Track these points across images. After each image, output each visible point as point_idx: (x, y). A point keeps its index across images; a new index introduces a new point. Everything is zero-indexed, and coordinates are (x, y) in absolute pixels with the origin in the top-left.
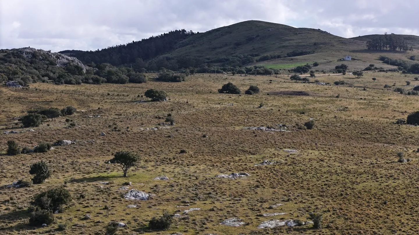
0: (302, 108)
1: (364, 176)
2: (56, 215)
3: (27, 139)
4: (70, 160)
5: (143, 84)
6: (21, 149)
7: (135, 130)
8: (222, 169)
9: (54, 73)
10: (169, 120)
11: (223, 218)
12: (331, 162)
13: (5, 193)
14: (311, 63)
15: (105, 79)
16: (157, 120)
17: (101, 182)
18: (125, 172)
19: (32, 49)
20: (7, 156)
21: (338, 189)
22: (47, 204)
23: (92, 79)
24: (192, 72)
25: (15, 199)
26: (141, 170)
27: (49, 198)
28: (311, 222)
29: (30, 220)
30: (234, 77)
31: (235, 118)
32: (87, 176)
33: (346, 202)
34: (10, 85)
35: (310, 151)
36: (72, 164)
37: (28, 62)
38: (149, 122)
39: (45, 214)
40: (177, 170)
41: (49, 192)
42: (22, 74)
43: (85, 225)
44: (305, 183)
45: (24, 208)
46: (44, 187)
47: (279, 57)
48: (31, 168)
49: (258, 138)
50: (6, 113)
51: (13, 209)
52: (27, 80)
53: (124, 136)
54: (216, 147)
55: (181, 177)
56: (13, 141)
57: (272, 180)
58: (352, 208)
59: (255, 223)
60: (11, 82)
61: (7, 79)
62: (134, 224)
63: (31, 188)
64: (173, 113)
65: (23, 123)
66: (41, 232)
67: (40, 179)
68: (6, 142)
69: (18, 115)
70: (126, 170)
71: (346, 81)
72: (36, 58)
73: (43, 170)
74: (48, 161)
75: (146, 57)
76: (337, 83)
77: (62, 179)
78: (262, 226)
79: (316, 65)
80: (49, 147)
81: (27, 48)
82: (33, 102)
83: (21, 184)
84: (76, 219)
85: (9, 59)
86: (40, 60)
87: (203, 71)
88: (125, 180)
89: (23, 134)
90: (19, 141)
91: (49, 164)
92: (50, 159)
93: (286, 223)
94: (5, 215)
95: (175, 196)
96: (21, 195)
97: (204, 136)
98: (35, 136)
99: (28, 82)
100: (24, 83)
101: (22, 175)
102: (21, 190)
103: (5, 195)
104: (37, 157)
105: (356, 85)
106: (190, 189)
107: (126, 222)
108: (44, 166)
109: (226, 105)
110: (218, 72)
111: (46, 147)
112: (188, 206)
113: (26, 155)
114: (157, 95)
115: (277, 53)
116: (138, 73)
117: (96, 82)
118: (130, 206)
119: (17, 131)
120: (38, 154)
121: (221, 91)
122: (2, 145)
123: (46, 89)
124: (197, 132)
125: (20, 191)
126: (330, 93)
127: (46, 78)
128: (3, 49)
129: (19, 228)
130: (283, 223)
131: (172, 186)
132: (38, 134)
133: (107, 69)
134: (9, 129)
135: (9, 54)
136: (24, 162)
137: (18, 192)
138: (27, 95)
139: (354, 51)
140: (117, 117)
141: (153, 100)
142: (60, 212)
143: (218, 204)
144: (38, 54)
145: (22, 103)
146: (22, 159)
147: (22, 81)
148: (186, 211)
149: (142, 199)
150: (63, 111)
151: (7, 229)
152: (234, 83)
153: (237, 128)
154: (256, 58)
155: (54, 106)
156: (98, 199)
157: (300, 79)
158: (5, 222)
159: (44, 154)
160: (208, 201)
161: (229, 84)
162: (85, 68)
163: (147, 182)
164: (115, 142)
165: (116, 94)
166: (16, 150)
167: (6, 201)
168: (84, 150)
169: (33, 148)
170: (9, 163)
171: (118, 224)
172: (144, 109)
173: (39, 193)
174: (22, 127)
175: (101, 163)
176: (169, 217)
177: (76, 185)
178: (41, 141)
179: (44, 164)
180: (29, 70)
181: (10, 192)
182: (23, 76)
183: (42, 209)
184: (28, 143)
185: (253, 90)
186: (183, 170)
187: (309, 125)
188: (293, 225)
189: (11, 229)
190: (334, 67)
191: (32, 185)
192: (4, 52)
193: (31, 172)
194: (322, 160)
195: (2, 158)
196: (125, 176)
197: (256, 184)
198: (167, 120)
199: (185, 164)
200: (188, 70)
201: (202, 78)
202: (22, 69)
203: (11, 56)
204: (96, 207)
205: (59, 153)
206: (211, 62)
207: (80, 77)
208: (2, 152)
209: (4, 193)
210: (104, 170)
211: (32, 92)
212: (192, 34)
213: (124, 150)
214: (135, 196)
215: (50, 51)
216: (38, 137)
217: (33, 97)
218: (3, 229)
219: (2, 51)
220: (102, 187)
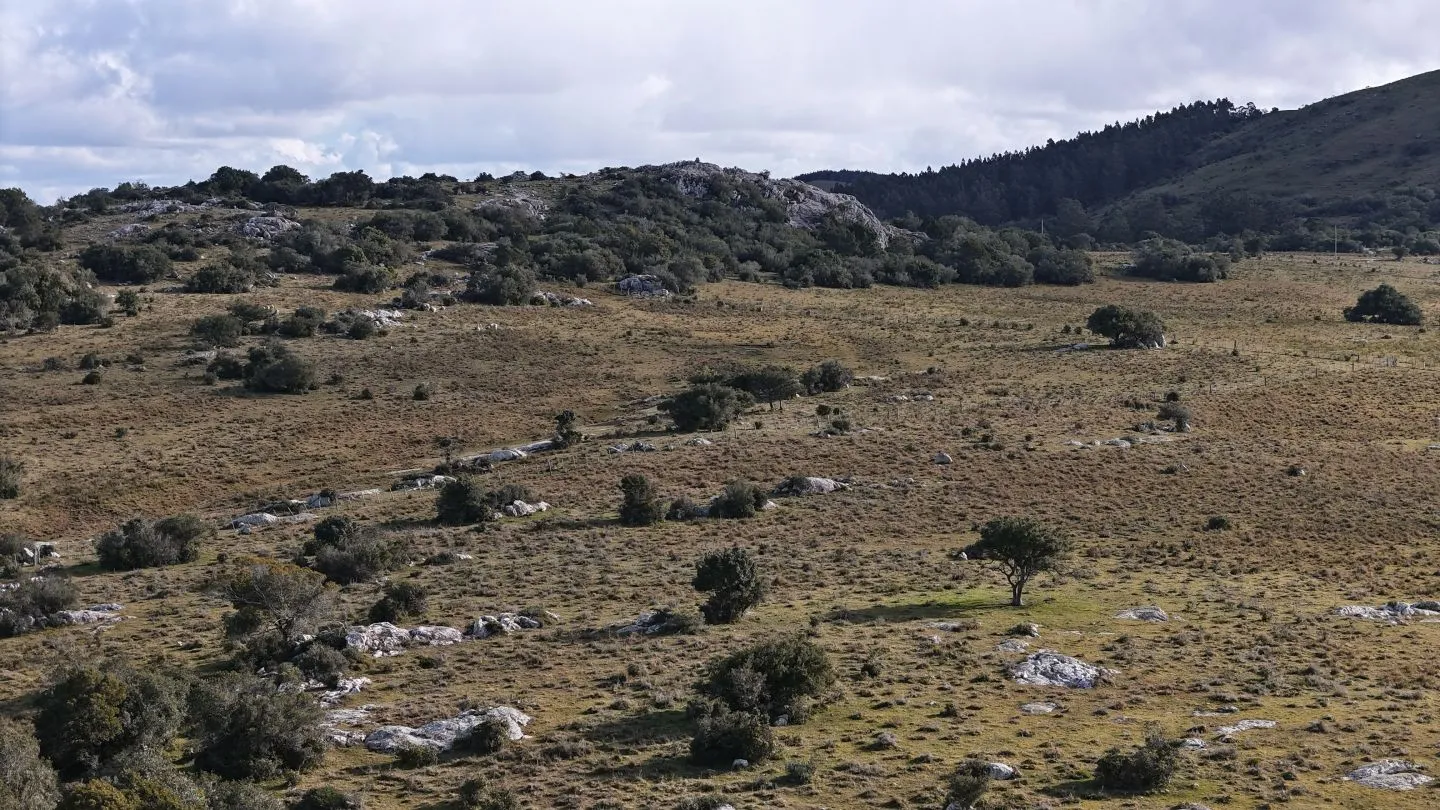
2: (780, 730)
3: (687, 472)
4: (830, 547)
5: (1082, 290)
6: (667, 506)
7: (1054, 446)
8: (1355, 588)
9: (780, 250)
10: (1172, 414)
11: (1357, 759)
13: (613, 653)
15: (952, 271)
16: (1128, 413)
17: (935, 623)
18: (1017, 589)
19: (706, 167)
20: (620, 528)
22: (751, 691)
23: (909, 269)
24: (1253, 248)
25: (643, 674)
26: (1073, 584)
27: (760, 674)
29: (694, 746)
30: (1398, 266)
31: (1404, 409)
32: (886, 601)
34: (631, 288)
36: (838, 558)
37: (694, 210)
38: (1103, 420)
39: (742, 726)
42: (674, 251)
43: (879, 767)
45: (672, 702)
46: (739, 635)
48: (699, 570)
50: (619, 384)
51: (637, 706)
52: (690, 272)
53: (1014, 465)
54: (1333, 511)
56: (641, 478)
60: (636, 278)
61: (624, 268)
62: (1043, 768)
63: (698, 638)
64: (1186, 390)
65: (673, 417)
66: (729, 787)
67: (727, 608)
68: (618, 480)
69: (658, 390)
70: (1020, 584)
72: (719, 199)
73: (738, 577)
74: (756, 548)
75: (1093, 195)
77: (801, 611)
81: (691, 163)
82: (706, 347)
83: (666, 624)
84: (849, 747)
85: (631, 202)
86: (735, 204)
87: (1293, 245)
88: (1014, 619)
89: (674, 455)
90: (660, 476)
91: (758, 557)
92: (762, 541)
94: (611, 725)
95: (1189, 677)
96: (666, 661)
97: (1293, 472)
98: (713, 462)
99: (692, 279)
100: (679, 282)
101: (669, 594)
102: (666, 642)
103: (612, 660)
104: (720, 532)
106: (1242, 655)
107: (1017, 762)
108: (742, 563)
109: (1372, 362)
110: (1344, 248)
111: (749, 501)
112: (1231, 711)
113: (681, 524)
114: (1132, 325)
116: (1065, 251)
117: (922, 279)
118: (1032, 707)
119: (655, 442)
120: (723, 522)
121: (1354, 315)
122: (604, 491)
123: (753, 302)
124: (1266, 457)
125: (660, 646)
127: (752, 267)
128: (612, 166)
129: (658, 769)
131: (1178, 642)
132: (724, 454)
133: (960, 235)
134: (626, 435)
135: (627, 184)
136: (674, 549)
137: (655, 648)
138: (688, 323)
140: (991, 399)
141: (1118, 345)
142: (793, 721)
143: (1337, 711)
144: (726, 184)
145: (671, 349)
146: (670, 539)
147: (672, 276)
148: (1224, 729)
149: (1076, 684)
150: (807, 378)
151: (616, 771)
152: (1399, 286)
153: (1410, 445)
155: (779, 361)
156: (923, 681)
158: (612, 750)
159: (743, 523)
160: (1305, 698)
161: (1382, 292)
162: (884, 233)
163: (1093, 628)
164: (983, 485)
165: (989, 320)
166: (650, 509)
167: (613, 680)
168: (877, 512)
169: (704, 504)
170: (626, 550)
171: (989, 769)
172: (1086, 375)
173: (726, 655)
174: (669, 431)
175: (935, 558)
176: (1166, 749)
177: (849, 630)
178: (735, 478)
179: (741, 558)
180: (696, 239)
181: (627, 647)
182: (676, 257)
183: (733, 710)
184: (690, 484)
186: (1217, 587)
189: (630, 772)
191: (702, 627)
192: (613, 178)
193: (700, 584)
195: (603, 536)
196: (1015, 603)
198: (1165, 415)
199: (1223, 565)
200: (1239, 242)
201: (1289, 267)
202: (673, 235)
203: (637, 190)
204: (914, 708)
205: (793, 522)
206: (1321, 213)
208: (605, 515)
209: (609, 652)
210: (944, 580)
211: (706, 312)
212: (1256, 114)
213: (1014, 513)
214: (1052, 674)
215: (765, 175)
216: (723, 465)
217: (707, 329)
218: (603, 772)
219: (607, 173)
220: (937, 638)
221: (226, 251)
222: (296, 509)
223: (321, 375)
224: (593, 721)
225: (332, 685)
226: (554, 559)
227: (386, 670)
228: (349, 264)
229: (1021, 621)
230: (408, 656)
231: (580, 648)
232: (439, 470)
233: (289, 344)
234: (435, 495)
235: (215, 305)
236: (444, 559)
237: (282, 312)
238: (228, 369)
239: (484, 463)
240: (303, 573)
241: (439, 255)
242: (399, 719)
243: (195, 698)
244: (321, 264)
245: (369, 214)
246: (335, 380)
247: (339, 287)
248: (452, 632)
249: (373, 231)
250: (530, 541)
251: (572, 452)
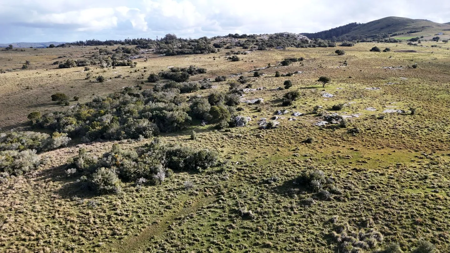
0: (412, 58)
1: (442, 91)
2: (293, 102)
4: (300, 80)
5: (335, 48)
6: (281, 75)
7: (330, 67)
8: (368, 86)
9: (296, 43)
10: (345, 63)
11: (366, 107)
12: (424, 84)
13: (274, 92)
14: (419, 37)
15: (318, 45)
16: (340, 63)
17: (313, 89)
20: (275, 77)
21: (426, 97)
22: (290, 97)
23: (312, 45)
24: (358, 42)
25: (277, 95)
26: (331, 85)
27: (291, 95)
28: (410, 112)
29: (283, 103)
30: (378, 44)
31: (377, 63)
32: (307, 86)
33: (430, 103)
35: (414, 79)
37: (286, 38)
38: (336, 64)
39: (289, 101)
40: (347, 85)
41: (291, 92)
43: (305, 106)
44: (409, 93)
45: (281, 98)
46: (289, 90)
47: (402, 34)
49: (387, 72)
50: (276, 60)
51: (276, 98)
53: (324, 70)
54: (366, 76)
55: (349, 88)
56: (278, 71)
57: (392, 91)
58: (433, 106)
59: (381, 110)
60: (278, 47)
62: (326, 107)
63: (284, 91)
64: (347, 60)
65: (282, 64)
66: (287, 108)
67: (288, 87)
68: (275, 72)
69: (281, 61)
70: (324, 85)
71: (438, 45)
72: (289, 37)
73: (289, 83)
75: (337, 35)
76: (432, 46)
77: (297, 87)
78: (384, 112)
79: (422, 37)
80: (292, 74)
81: (286, 32)
82: (287, 55)
83: (280, 89)
84: (302, 104)
85: (278, 37)
86: (291, 37)
87: (363, 41)
88: (323, 89)
89: (282, 69)
90: (280, 71)
91: (292, 81)
92: (292, 79)
93: (397, 111)
94: (273, 101)
95: (345, 96)
96: (280, 93)
97: (361, 71)
98: (287, 69)
100: (284, 47)
101: (281, 85)
102: (280, 91)
104: (287, 78)
105: (443, 47)
106: (352, 94)
107: (322, 106)
109: (373, 57)
110: (370, 42)
112: (350, 101)
113: (282, 77)
114: (341, 52)
115: (401, 32)
116: (333, 43)
117: (314, 46)
118: (325, 99)
119: (280, 67)
121: (371, 51)
122: (273, 73)
123: (293, 50)
124: (357, 69)
126: (428, 51)
127: (293, 45)
129: (278, 106)
130: (395, 111)
131: (344, 92)
133: (319, 41)
134: (276, 66)
135: (278, 35)
136: (282, 80)
138: (285, 52)
139: (444, 30)
140: (322, 62)
141: (339, 55)
142: (295, 100)
143: (364, 101)
144: (290, 35)
145: (282, 56)
148: (349, 103)
149: (330, 97)
150: (299, 59)
152: (378, 47)
153: (377, 67)
154: (390, 35)
155: (295, 57)
156: (311, 96)
157: (412, 44)
159: (290, 77)
160: (360, 99)
161: (375, 47)
162: (309, 41)
163: (333, 90)
164: (320, 72)
165: (322, 52)
166: (279, 75)
167: (274, 95)
168: (307, 76)
169: (285, 74)
170: (276, 80)
171: (318, 107)
172: (334, 59)
173: (287, 93)
174: (282, 66)
175: (314, 81)
176: (342, 105)
177: (302, 90)
178: (289, 71)
179: (290, 81)
180: (286, 42)
181: (276, 92)
182: (283, 44)
183: (288, 99)
184: (284, 72)
185: (387, 50)
187: (414, 67)
188: (400, 112)
189: (275, 106)
190: (432, 38)
191: (284, 89)
193: (285, 84)
194: (420, 83)
195: (273, 78)
196: (323, 87)
197: (384, 93)
199: (350, 83)
200: (356, 41)
201: (363, 44)
202: (283, 41)
204: (310, 99)
205: (296, 77)
206: (368, 37)
207: (307, 44)
208: (273, 76)
210: (314, 84)
211: (287, 51)
212: (360, 24)
213: (324, 76)
214: (327, 96)
215: (295, 34)
217: (287, 53)
218: (272, 106)
219: (276, 34)
220: (313, 91)
221: (230, 44)
222: (238, 75)
223: (241, 59)
224: (271, 100)
225: (241, 95)
226: (267, 81)
227: (247, 94)
228: (244, 45)
229: (324, 89)
230: (250, 92)
231: (270, 92)
232: (254, 70)
233: (237, 55)
234: (254, 73)
235: (228, 51)
236: (254, 81)
237: (236, 52)
238: (230, 58)
239: (259, 69)
240: (238, 82)
241: (255, 44)
242: (249, 99)
243: (226, 97)
244: (241, 46)
245: (247, 39)
246: (242, 60)
247: (243, 48)
248: (255, 90)
249: (247, 41)
250: (264, 79)
251: (270, 68)
